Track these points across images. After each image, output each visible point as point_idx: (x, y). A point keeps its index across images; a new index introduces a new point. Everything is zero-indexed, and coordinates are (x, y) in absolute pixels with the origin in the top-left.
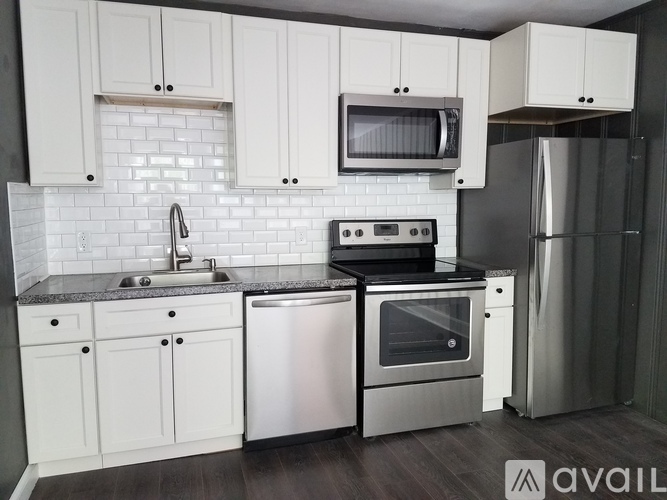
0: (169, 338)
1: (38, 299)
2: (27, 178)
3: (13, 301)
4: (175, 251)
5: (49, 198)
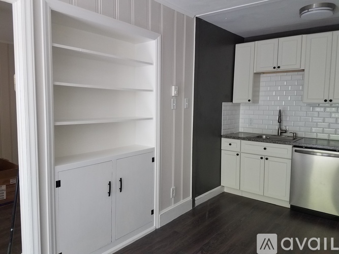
0: (263, 157)
1: (227, 137)
2: (232, 101)
3: (221, 136)
4: (280, 128)
5: (242, 108)
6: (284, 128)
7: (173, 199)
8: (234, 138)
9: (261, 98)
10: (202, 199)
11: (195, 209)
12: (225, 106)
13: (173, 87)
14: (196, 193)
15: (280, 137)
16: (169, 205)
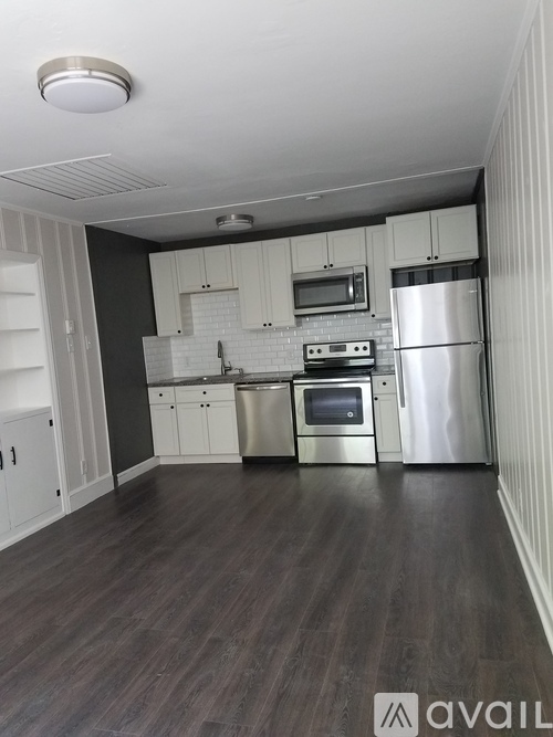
0: (204, 404)
1: (155, 385)
2: (156, 334)
3: (147, 386)
4: (223, 365)
5: (173, 342)
6: (228, 365)
7: (85, 476)
8: (165, 385)
9: (196, 328)
10: (127, 476)
11: (117, 489)
12: (147, 341)
13: (67, 323)
14: (117, 468)
15: (224, 376)
16: (80, 484)
